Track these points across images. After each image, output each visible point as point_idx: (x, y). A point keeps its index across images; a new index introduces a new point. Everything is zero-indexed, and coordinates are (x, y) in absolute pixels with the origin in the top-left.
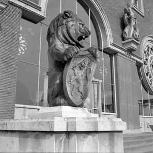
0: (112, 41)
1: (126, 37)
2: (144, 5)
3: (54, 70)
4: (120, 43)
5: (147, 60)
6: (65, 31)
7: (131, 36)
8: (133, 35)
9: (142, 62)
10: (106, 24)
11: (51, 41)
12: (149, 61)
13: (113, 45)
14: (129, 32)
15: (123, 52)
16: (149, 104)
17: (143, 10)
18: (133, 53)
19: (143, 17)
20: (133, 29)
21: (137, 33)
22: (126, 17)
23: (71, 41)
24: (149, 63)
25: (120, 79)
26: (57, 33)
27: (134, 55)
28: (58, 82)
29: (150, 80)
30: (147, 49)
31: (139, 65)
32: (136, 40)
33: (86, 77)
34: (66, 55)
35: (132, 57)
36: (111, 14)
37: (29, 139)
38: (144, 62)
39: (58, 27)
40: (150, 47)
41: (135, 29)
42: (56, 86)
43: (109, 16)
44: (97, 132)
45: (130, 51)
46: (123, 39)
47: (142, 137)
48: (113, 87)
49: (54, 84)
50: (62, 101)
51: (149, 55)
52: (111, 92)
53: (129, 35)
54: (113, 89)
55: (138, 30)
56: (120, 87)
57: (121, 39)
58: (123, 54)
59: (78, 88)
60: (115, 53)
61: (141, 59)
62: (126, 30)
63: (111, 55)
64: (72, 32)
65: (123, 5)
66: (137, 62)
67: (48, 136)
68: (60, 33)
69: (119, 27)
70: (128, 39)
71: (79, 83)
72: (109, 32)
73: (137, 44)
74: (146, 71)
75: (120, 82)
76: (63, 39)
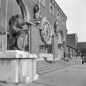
0: (29, 19)
1: (36, 17)
2: (45, 2)
3: (12, 36)
4: (33, 20)
5: (44, 28)
6: (17, 23)
7: (38, 17)
8: (39, 17)
9: (42, 29)
10: (27, 11)
11: (11, 26)
12: (45, 28)
13: (30, 21)
14: (37, 15)
15: (34, 24)
16: (44, 48)
17: (44, 4)
18: (38, 25)
19: (44, 7)
20: (39, 14)
21: (41, 16)
22: (37, 8)
23: (19, 27)
24: (45, 29)
25: (32, 36)
26: (14, 23)
27: (39, 26)
28: (14, 41)
29: (45, 37)
30: (44, 23)
31: (40, 30)
32: (40, 19)
33: (24, 40)
34: (19, 33)
35: (38, 26)
36: (30, 6)
37: (5, 61)
38: (43, 29)
39: (14, 21)
40: (46, 22)
41: (40, 14)
42: (13, 43)
43: (29, 7)
44: (29, 58)
45: (37, 24)
46: (35, 18)
47: (40, 62)
48: (28, 40)
49: (13, 42)
50: (16, 48)
51: (45, 26)
52: (28, 42)
53: (37, 17)
54: (28, 41)
55: (41, 15)
56: (32, 40)
57: (33, 18)
58: (34, 25)
59: (21, 44)
60: (31, 25)
61: (42, 27)
62: (36, 14)
63: (28, 25)
64: (19, 23)
65: (35, 1)
66: (40, 29)
67: (14, 60)
68: (15, 23)
69: (33, 13)
70: (37, 18)
71: (21, 42)
72: (28, 15)
73: (40, 21)
74: (43, 33)
75: (32, 38)
76: (16, 26)
